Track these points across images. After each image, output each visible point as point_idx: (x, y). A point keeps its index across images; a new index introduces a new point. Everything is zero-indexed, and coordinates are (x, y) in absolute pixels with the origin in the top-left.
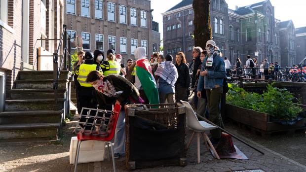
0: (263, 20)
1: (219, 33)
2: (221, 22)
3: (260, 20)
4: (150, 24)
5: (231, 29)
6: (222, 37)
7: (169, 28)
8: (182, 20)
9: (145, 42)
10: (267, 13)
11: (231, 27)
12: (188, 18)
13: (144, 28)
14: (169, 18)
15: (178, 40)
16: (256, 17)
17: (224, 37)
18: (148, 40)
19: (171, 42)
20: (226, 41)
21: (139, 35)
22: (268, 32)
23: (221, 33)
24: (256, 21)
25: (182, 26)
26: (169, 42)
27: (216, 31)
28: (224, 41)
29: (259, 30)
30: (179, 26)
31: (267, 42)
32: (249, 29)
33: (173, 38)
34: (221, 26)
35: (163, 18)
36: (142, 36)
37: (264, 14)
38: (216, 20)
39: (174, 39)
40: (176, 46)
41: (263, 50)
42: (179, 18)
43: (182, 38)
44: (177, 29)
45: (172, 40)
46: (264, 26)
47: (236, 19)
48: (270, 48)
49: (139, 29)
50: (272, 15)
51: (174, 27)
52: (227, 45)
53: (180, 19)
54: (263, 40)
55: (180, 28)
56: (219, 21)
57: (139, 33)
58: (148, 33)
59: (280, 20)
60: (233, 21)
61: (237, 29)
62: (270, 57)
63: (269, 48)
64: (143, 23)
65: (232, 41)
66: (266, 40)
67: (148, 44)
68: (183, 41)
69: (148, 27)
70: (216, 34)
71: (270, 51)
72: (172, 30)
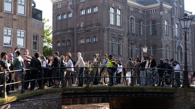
0: (171, 12)
1: (115, 25)
2: (118, 12)
3: (166, 12)
4: (30, 11)
5: (133, 21)
6: (120, 29)
7: (60, 18)
8: (73, 9)
9: (23, 33)
10: (175, 4)
11: (132, 18)
12: (80, 6)
13: (21, 16)
14: (59, 6)
15: (69, 31)
16: (161, 8)
17: (122, 30)
18: (26, 30)
19: (61, 33)
20: (124, 34)
21: (15, 23)
22: (176, 25)
23: (118, 24)
24: (161, 13)
25: (73, 15)
26: (58, 33)
27: (112, 22)
28: (122, 34)
29: (166, 23)
30: (70, 15)
31: (175, 37)
32: (154, 22)
33: (63, 28)
34: (118, 17)
35: (53, 6)
36: (18, 25)
37: (171, 5)
38: (112, 10)
39: (65, 30)
40: (66, 39)
41: (171, 46)
42: (71, 6)
43: (73, 29)
44: (68, 19)
45: (62, 31)
46: (172, 19)
47: (138, 9)
48: (179, 43)
49: (15, 17)
50: (181, 6)
51: (65, 17)
52: (126, 39)
53: (71, 8)
54: (170, 35)
55: (71, 18)
56: (115, 11)
57: (14, 21)
58: (26, 22)
59: (191, 13)
60: (135, 12)
61: (140, 21)
62: (179, 54)
63: (177, 44)
64: (21, 10)
65: (133, 35)
66: (174, 35)
67: (26, 35)
68: (74, 33)
69: (27, 14)
70: (111, 25)
71: (179, 47)
72: (62, 20)
